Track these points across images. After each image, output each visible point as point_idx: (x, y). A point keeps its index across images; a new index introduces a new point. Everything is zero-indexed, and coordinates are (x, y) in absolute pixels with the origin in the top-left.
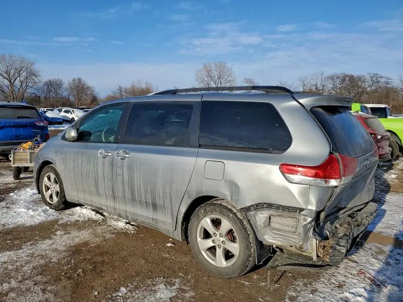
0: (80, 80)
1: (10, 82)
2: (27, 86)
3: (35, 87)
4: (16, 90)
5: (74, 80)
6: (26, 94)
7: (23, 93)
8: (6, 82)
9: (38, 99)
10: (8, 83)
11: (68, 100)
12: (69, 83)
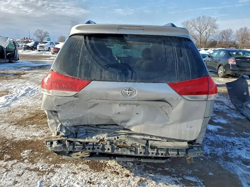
0: (246, 29)
1: (200, 33)
2: (209, 35)
3: (214, 35)
4: (203, 38)
5: (241, 29)
6: (208, 40)
7: (206, 40)
8: (198, 33)
9: (215, 43)
10: (199, 33)
11: (234, 43)
12: (237, 31)
